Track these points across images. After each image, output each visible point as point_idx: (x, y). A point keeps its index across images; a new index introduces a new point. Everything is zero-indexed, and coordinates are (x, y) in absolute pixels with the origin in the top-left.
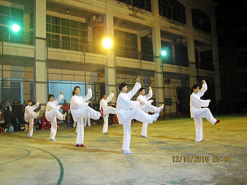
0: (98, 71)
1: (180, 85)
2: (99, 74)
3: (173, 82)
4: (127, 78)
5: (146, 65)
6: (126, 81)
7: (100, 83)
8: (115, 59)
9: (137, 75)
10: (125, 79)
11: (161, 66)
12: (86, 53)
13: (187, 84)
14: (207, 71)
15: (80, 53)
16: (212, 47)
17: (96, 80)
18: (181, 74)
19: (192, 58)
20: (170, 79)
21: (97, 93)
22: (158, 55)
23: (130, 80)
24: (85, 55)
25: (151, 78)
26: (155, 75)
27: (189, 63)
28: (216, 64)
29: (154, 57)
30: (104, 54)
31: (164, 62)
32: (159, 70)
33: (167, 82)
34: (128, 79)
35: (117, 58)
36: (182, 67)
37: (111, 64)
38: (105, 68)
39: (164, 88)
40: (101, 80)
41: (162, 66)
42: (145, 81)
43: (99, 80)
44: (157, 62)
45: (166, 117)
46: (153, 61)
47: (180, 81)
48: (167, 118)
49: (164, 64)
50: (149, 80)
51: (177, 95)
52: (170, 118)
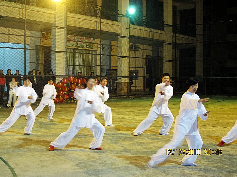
0: (41, 31)
1: (150, 53)
2: (43, 35)
3: (141, 49)
4: (80, 42)
5: (108, 26)
6: (79, 45)
7: (44, 47)
8: (67, 16)
9: (94, 38)
10: (78, 42)
11: (127, 28)
12: (27, 6)
13: (160, 52)
14: (187, 37)
15: (19, 5)
16: (195, 6)
17: (38, 42)
18: (153, 40)
19: (168, 18)
20: (138, 45)
21: (40, 60)
22: (124, 13)
23: (85, 44)
24: (25, 9)
25: (113, 43)
26: (119, 40)
27: (164, 25)
28: (199, 29)
29: (118, 15)
30: (51, 9)
31: (131, 22)
32: (124, 33)
33: (133, 48)
34: (82, 43)
35: (69, 14)
36: (155, 30)
37: (61, 23)
38: (52, 28)
39: (129, 57)
40: (46, 43)
41: (129, 28)
42: (104, 46)
43: (43, 42)
44: (121, 23)
45: (130, 96)
46: (116, 20)
47: (150, 48)
48: (131, 98)
49: (131, 26)
50: (110, 45)
51: (145, 67)
52: (135, 97)
